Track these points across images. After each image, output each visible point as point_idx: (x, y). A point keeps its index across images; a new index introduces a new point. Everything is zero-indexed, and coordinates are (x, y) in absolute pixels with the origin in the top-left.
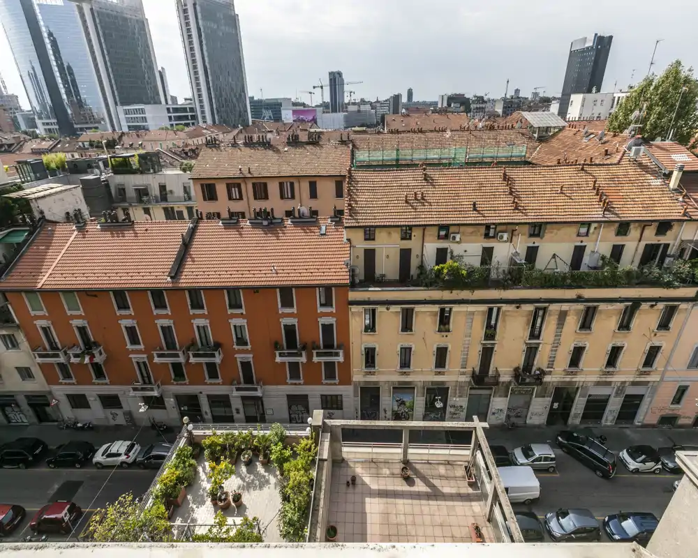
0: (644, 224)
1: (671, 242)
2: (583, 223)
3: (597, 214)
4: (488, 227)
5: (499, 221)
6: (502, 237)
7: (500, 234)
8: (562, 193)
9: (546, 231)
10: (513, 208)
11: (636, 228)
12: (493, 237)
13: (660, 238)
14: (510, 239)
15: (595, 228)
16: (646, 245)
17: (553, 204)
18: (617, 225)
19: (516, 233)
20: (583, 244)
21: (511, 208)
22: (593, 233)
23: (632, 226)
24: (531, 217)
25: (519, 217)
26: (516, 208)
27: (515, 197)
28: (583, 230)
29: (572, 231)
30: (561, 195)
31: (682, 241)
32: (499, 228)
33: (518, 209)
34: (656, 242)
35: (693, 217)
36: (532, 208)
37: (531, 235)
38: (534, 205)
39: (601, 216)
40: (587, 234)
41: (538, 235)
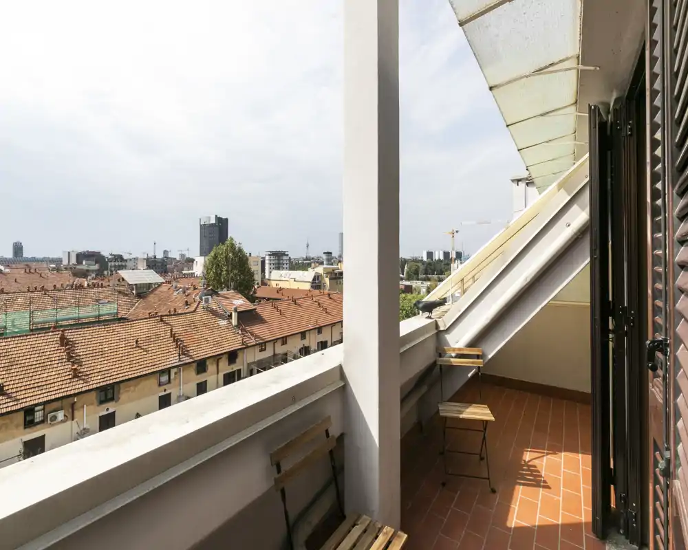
0: (217, 358)
1: (241, 367)
2: (162, 372)
3: (173, 360)
4: (29, 411)
5: (45, 399)
6: (55, 418)
7: (50, 416)
8: (138, 347)
9: (121, 391)
10: (71, 377)
11: (212, 364)
12: (42, 422)
13: (232, 366)
14: (69, 416)
15: (176, 373)
16: (224, 375)
17: (126, 360)
18: (195, 365)
19: (76, 406)
20: (167, 392)
21: (67, 377)
22: (175, 379)
23: (208, 362)
24: (96, 381)
25: (79, 386)
26: (75, 376)
27: (73, 363)
28: (164, 379)
29: (153, 382)
30: (137, 349)
31: (249, 365)
32: (49, 408)
33: (77, 377)
34: (231, 371)
35: (249, 345)
36: (98, 370)
37: (101, 402)
38: (102, 366)
39: (177, 361)
40: (169, 381)
41: (112, 399)
